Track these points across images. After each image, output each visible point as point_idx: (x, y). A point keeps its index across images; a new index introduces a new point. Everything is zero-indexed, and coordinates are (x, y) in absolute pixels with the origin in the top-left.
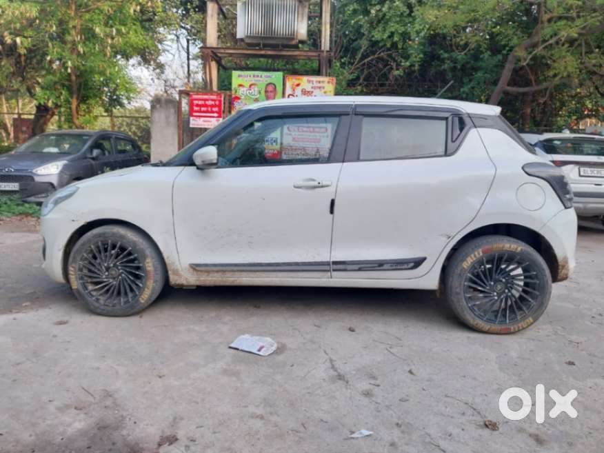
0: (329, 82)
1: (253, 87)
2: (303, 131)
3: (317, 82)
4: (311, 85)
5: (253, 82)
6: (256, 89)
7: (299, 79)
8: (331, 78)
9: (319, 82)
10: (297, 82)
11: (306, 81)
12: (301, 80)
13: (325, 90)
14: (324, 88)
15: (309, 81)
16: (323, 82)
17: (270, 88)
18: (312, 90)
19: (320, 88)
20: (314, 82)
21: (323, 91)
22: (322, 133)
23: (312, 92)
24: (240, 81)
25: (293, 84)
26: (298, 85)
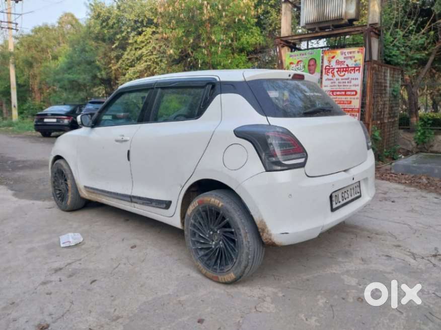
0: (358, 52)
1: (300, 63)
2: (337, 95)
3: (348, 53)
4: (344, 56)
5: (300, 59)
6: (302, 65)
7: (333, 53)
8: (361, 48)
9: (351, 53)
10: (332, 55)
11: (340, 54)
12: (336, 53)
13: (356, 58)
14: (354, 57)
15: (342, 54)
16: (354, 52)
17: (312, 63)
18: (344, 60)
19: (351, 57)
20: (346, 54)
21: (354, 59)
22: (353, 95)
23: (345, 61)
24: (291, 60)
25: (329, 58)
26: (333, 57)
